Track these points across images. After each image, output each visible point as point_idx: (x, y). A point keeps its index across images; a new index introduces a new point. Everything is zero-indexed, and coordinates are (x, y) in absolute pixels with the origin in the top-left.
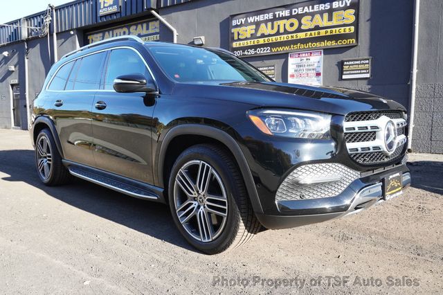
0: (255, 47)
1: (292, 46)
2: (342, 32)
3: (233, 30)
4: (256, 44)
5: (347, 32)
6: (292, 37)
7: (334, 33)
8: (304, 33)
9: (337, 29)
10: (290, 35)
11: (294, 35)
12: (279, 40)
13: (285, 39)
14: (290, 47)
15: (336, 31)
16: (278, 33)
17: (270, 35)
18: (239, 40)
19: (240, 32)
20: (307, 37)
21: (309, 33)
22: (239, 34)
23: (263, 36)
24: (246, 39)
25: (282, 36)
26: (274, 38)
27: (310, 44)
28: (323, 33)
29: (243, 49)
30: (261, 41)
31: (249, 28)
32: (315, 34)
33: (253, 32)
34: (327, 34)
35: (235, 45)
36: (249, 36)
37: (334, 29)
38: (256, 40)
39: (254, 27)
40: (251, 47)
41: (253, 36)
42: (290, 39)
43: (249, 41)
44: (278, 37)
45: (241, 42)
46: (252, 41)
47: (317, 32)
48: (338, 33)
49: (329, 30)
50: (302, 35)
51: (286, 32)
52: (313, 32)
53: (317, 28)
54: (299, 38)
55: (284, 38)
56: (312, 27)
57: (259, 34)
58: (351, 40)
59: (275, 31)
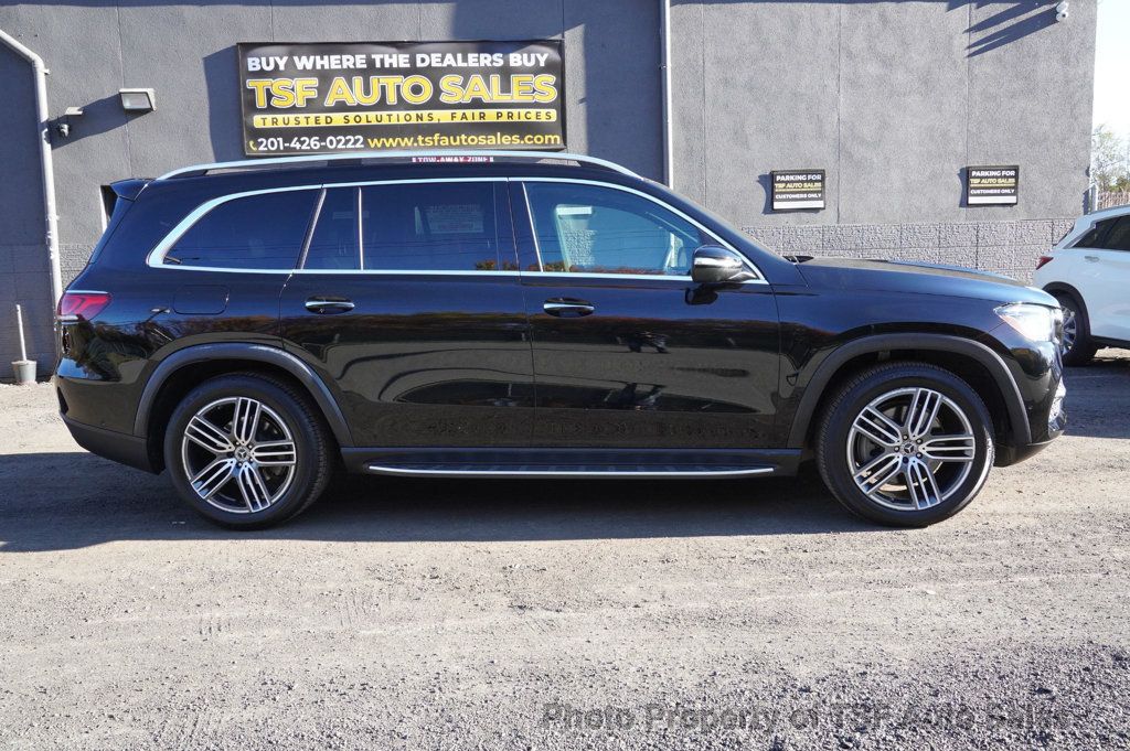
0: (322, 133)
1: (420, 138)
2: (534, 119)
3: (251, 84)
4: (323, 124)
5: (543, 119)
6: (419, 117)
7: (515, 119)
8: (449, 112)
9: (523, 111)
10: (413, 113)
11: (425, 113)
12: (385, 122)
13: (403, 122)
14: (416, 141)
15: (519, 115)
16: (382, 105)
17: (359, 108)
18: (270, 109)
19: (274, 91)
20: (456, 120)
21: (459, 113)
22: (269, 95)
23: (341, 107)
24: (293, 109)
25: (394, 113)
26: (372, 115)
27: (463, 137)
28: (491, 115)
29: (288, 134)
30: (338, 119)
31: (300, 83)
32: (473, 116)
33: (313, 94)
34: (501, 120)
35: (258, 121)
36: (301, 103)
37: (515, 111)
38: (322, 116)
39: (314, 82)
40: (309, 132)
41: (312, 106)
42: (414, 121)
43: (302, 117)
44: (384, 114)
45: (280, 117)
46: (313, 116)
47: (477, 112)
48: (523, 119)
49: (505, 111)
50: (442, 116)
51: (402, 104)
52: (469, 112)
53: (477, 104)
54: (435, 121)
55: (398, 117)
56: (467, 100)
57: (330, 102)
58: (552, 138)
59: (374, 98)
